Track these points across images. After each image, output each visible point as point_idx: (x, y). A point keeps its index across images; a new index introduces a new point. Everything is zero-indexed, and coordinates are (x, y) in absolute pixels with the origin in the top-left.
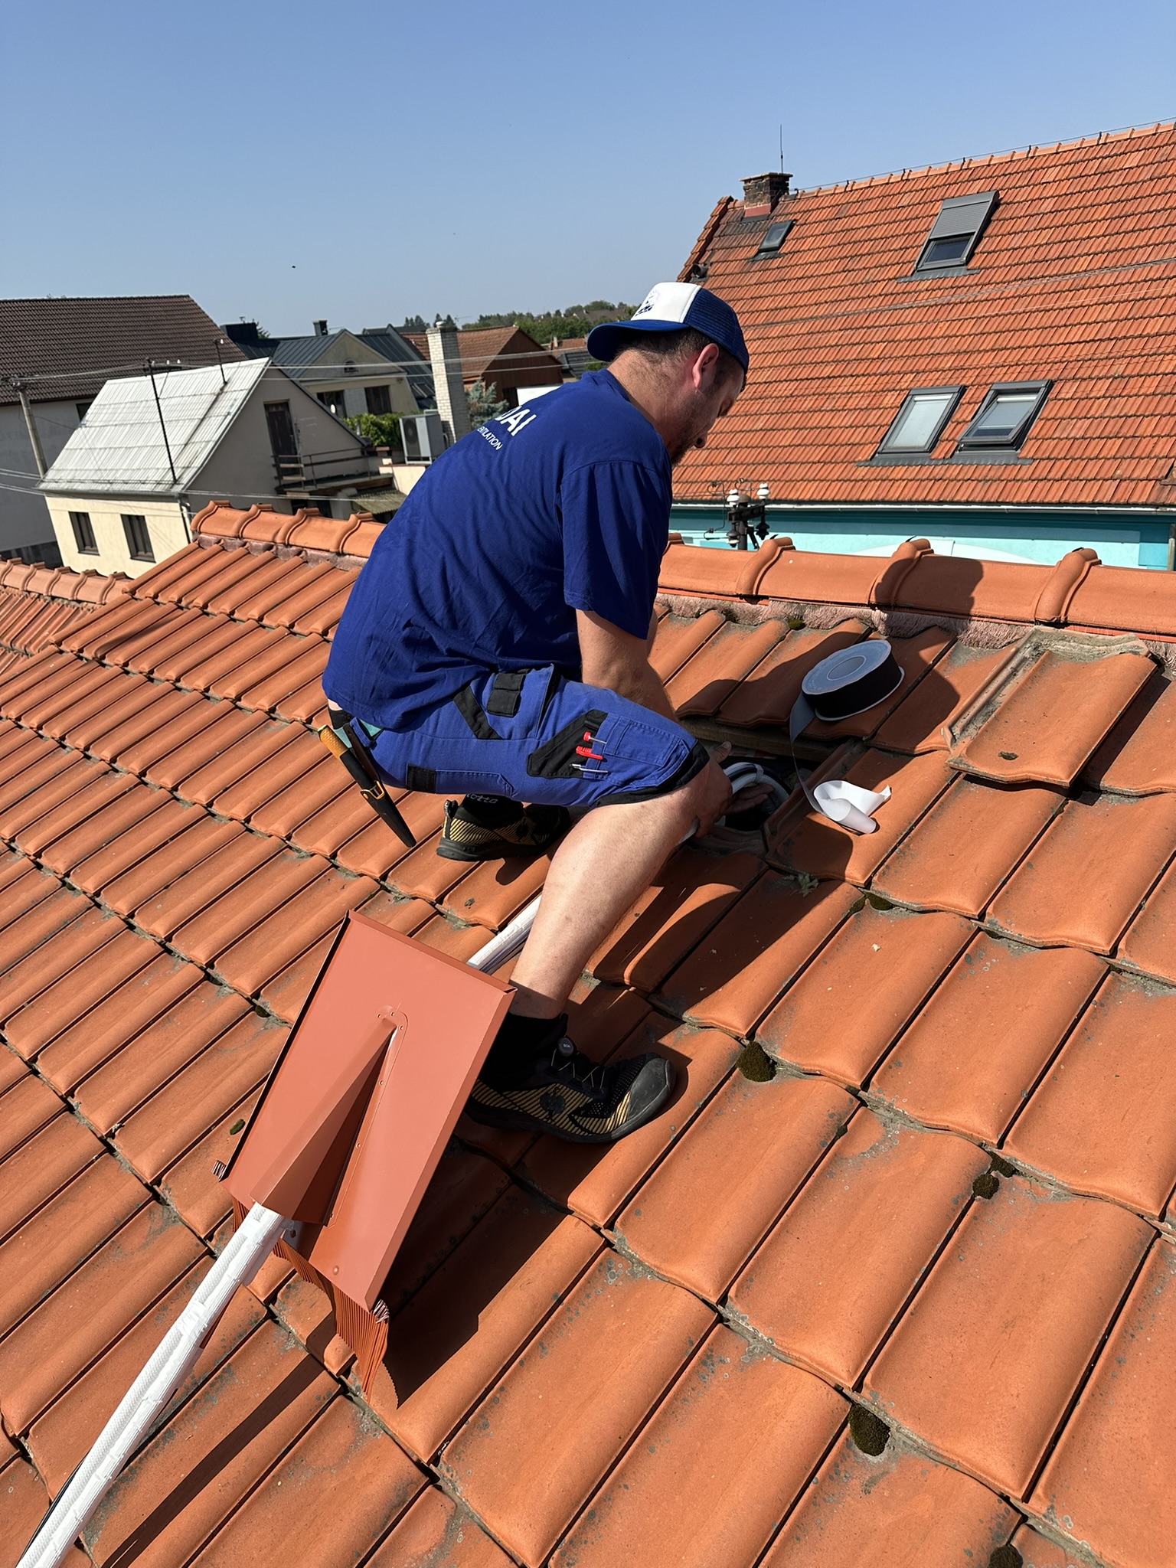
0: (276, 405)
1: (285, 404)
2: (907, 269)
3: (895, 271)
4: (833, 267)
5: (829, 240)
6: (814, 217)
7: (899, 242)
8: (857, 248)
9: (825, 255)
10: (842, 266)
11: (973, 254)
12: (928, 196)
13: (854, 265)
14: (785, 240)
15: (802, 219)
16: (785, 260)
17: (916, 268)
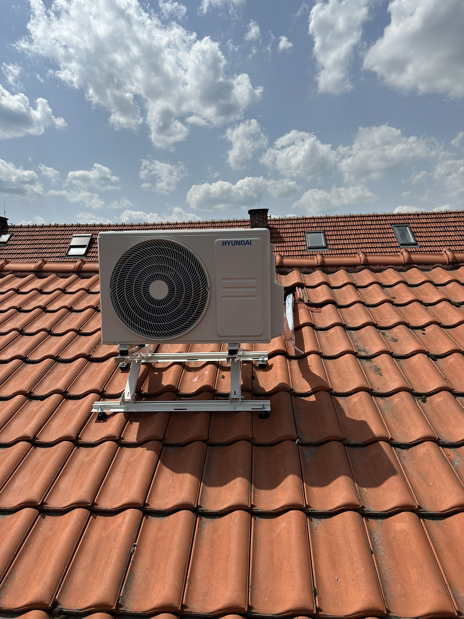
2: (63, 254)
3: (58, 255)
4: (32, 251)
5: (29, 242)
6: (20, 234)
7: (57, 246)
8: (41, 246)
9: (28, 247)
10: (36, 251)
11: (87, 252)
12: (66, 233)
13: (41, 251)
14: (9, 240)
15: (16, 234)
16: (11, 247)
17: (67, 254)
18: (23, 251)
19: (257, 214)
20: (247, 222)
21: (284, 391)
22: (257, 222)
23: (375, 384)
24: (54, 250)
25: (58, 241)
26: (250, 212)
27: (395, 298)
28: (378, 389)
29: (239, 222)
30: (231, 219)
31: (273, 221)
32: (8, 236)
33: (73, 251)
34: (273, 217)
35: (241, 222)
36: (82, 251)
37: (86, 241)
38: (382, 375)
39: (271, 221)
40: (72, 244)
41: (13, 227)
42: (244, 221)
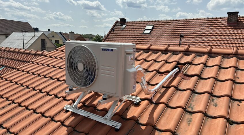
0: (43, 39)
1: (45, 40)
2: (142, 33)
3: (140, 33)
4: (132, 31)
5: (131, 28)
6: (129, 25)
7: (141, 29)
8: (135, 29)
9: (131, 30)
10: (133, 31)
11: (151, 32)
12: (145, 24)
13: (135, 31)
14: (125, 27)
15: (128, 25)
16: (125, 30)
17: (143, 33)
18: (129, 31)
19: (232, 14)
20: (226, 18)
21: (133, 120)
22: (231, 18)
23: (181, 129)
24: (139, 31)
25: (141, 28)
26: (228, 13)
27: (239, 78)
28: (180, 133)
29: (222, 18)
30: (218, 17)
31: (241, 18)
32: (125, 25)
33: (146, 32)
34: (241, 16)
35: (223, 18)
36: (149, 31)
37: (151, 28)
38: (189, 125)
39: (240, 18)
40: (146, 29)
41: (127, 22)
42: (225, 18)
